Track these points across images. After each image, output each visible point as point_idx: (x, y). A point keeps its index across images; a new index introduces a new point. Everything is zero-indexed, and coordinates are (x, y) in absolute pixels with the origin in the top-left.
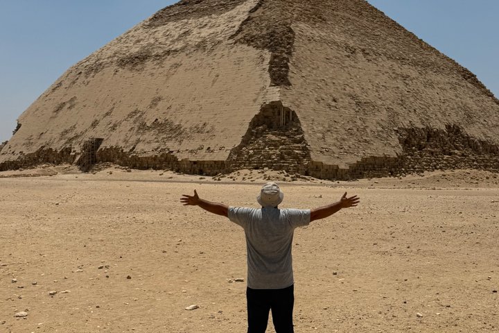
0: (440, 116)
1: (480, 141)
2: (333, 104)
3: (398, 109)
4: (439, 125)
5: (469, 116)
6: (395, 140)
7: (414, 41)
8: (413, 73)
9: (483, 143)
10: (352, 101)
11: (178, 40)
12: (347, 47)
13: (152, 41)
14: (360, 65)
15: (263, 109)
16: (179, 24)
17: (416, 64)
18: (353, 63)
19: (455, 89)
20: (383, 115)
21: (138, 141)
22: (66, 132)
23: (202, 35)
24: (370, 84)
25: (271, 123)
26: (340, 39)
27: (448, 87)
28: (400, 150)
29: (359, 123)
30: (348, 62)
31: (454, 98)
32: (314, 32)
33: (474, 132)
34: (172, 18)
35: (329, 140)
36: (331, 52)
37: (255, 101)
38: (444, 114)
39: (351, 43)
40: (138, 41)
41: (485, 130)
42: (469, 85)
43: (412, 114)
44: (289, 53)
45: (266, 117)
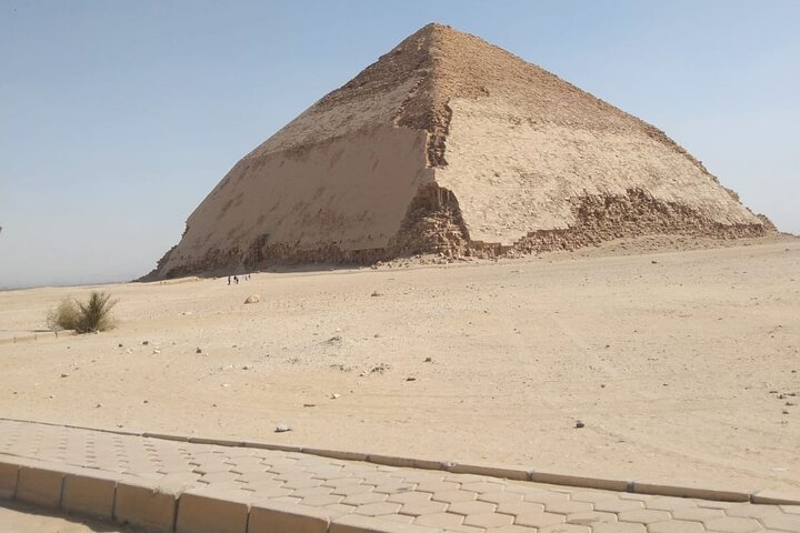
0: (619, 180)
1: (669, 203)
2: (495, 179)
3: (569, 177)
4: (618, 190)
5: (656, 177)
6: (566, 210)
7: (590, 102)
8: (587, 136)
9: (673, 205)
10: (515, 174)
11: (342, 125)
12: (511, 118)
13: (318, 128)
14: (525, 135)
15: (421, 192)
16: (344, 107)
17: (591, 127)
18: (517, 134)
19: (639, 149)
20: (552, 185)
21: (303, 234)
22: (234, 231)
23: (364, 119)
24: (537, 154)
25: (430, 205)
26: (504, 109)
27: (629, 148)
28: (573, 221)
29: (524, 196)
30: (511, 133)
31: (637, 159)
32: (475, 107)
33: (661, 194)
34: (337, 103)
35: (490, 217)
36: (493, 125)
37: (413, 183)
38: (625, 178)
39: (516, 114)
40: (305, 129)
41: (674, 191)
42: (655, 143)
43: (587, 182)
44: (447, 133)
45: (425, 199)
